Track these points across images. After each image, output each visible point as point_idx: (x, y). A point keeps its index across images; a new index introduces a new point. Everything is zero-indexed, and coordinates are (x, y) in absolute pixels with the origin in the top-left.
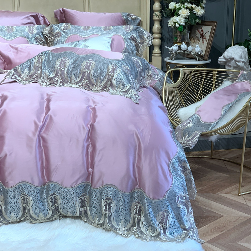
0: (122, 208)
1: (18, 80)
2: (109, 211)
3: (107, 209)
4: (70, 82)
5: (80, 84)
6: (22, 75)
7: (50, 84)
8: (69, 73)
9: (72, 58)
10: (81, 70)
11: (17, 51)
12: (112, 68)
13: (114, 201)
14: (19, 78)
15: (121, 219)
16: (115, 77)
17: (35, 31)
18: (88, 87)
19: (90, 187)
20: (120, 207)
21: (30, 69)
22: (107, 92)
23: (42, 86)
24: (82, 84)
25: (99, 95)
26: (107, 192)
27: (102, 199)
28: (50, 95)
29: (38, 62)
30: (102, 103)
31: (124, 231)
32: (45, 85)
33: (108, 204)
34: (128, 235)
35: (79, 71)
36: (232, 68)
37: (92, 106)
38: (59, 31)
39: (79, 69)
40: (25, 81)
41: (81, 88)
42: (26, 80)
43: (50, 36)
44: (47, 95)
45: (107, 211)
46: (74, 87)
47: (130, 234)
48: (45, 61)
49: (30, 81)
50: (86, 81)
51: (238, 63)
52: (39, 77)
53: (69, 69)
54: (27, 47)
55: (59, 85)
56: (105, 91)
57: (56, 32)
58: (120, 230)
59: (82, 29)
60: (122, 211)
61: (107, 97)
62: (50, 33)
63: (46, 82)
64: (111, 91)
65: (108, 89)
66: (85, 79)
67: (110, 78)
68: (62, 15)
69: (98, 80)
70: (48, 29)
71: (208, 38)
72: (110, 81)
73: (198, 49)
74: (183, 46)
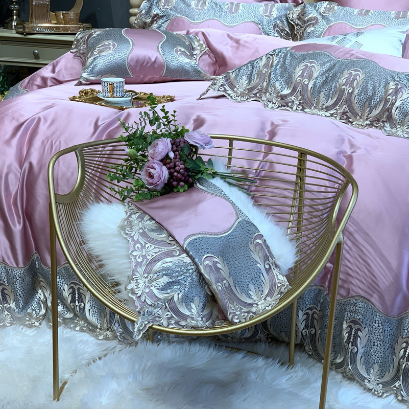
0: (378, 342)
1: (229, 95)
2: (355, 344)
3: (352, 340)
4: (315, 105)
5: (332, 112)
6: (235, 87)
7: (281, 107)
8: (316, 91)
9: (324, 64)
10: (338, 86)
11: (237, 45)
12: (394, 87)
13: (365, 328)
14: (230, 92)
15: (374, 363)
16: (398, 103)
17: (275, 14)
18: (347, 118)
19: (326, 294)
20: (375, 341)
21: (251, 77)
22: (380, 129)
23: (267, 108)
24: (337, 111)
25: (364, 133)
26: (355, 310)
27: (343, 321)
28: (277, 126)
29: (266, 66)
30: (366, 149)
31: (378, 384)
32: (272, 107)
33: (353, 331)
34: (383, 393)
35: (333, 88)
37: (346, 152)
38: (315, 15)
39: (333, 85)
40: (240, 97)
41: (334, 118)
42: (242, 95)
43: (300, 24)
44: (272, 124)
45: (350, 344)
46: (322, 115)
47: (387, 392)
48: (277, 65)
49: (249, 97)
50: (345, 106)
52: (264, 93)
53: (317, 82)
54: (256, 39)
55: (296, 109)
56: (377, 127)
57: (309, 17)
58: (369, 381)
59: (355, 13)
60: (378, 348)
61: (378, 138)
62: (299, 18)
63: (274, 101)
64: (387, 128)
65: (382, 126)
66: (343, 103)
67: (387, 105)
69: (365, 108)
70: (297, 9)
72: (387, 110)
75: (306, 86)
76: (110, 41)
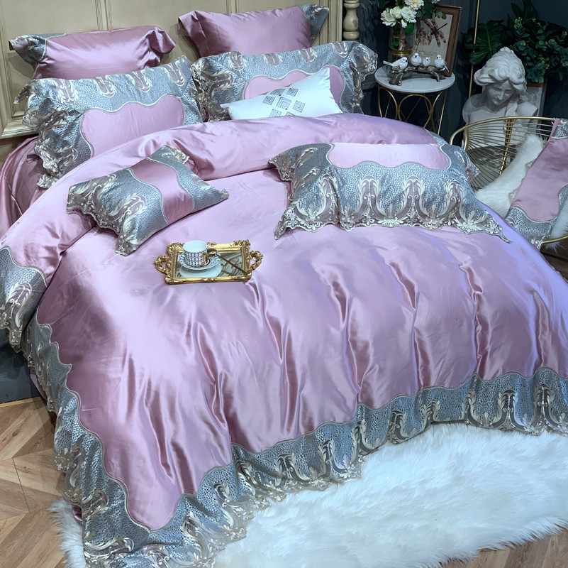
2: (512, 406)
3: (509, 404)
5: (404, 219)
7: (356, 225)
14: (303, 222)
15: (524, 413)
16: (463, 202)
17: (184, 78)
18: (418, 220)
21: (317, 203)
32: (350, 228)
33: (509, 398)
38: (228, 72)
40: (313, 225)
42: (315, 222)
45: (509, 407)
49: (322, 223)
52: (335, 215)
57: (221, 73)
58: (526, 428)
63: (349, 221)
64: (459, 225)
65: (453, 223)
66: (413, 209)
67: (453, 204)
68: (195, 23)
69: (433, 209)
70: (199, 65)
71: (447, 36)
72: (454, 208)
73: (440, 62)
74: (416, 60)
75: (374, 202)
76: (134, 195)
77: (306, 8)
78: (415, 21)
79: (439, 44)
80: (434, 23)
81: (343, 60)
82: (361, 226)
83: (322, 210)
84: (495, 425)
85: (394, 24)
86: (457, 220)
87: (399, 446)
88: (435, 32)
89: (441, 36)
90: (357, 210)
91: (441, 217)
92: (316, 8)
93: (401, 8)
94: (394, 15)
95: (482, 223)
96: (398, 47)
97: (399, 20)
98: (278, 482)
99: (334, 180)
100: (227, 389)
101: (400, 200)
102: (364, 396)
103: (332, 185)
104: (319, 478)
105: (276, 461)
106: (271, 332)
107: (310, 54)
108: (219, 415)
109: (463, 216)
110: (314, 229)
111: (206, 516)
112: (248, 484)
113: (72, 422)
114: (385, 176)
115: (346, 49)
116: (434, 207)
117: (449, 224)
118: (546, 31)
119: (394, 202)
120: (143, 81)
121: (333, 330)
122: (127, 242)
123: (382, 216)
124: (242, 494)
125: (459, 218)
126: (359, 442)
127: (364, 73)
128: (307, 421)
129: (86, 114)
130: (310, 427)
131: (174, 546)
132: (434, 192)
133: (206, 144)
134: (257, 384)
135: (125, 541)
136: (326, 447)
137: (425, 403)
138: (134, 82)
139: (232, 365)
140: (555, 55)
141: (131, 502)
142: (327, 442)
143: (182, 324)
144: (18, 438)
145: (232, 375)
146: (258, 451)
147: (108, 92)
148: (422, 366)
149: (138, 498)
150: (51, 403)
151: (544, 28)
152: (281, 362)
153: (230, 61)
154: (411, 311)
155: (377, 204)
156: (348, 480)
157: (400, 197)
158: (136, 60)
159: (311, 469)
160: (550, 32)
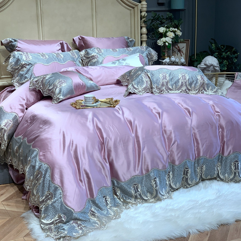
1: (136, 92)
3: (237, 168)
5: (181, 90)
7: (159, 93)
12: (200, 77)
13: (240, 162)
17: (77, 56)
18: (186, 92)
21: (142, 83)
36: (210, 72)
38: (95, 54)
40: (141, 92)
43: (85, 58)
49: (144, 92)
51: (216, 68)
57: (92, 55)
63: (156, 91)
64: (205, 92)
65: (202, 92)
66: (184, 86)
67: (202, 84)
68: (80, 41)
69: (193, 87)
70: (83, 53)
71: (184, 52)
72: (202, 86)
73: (183, 60)
74: (173, 59)
75: (167, 83)
76: (61, 79)
77: (126, 37)
78: (172, 43)
79: (181, 55)
80: (178, 47)
81: (144, 52)
82: (161, 94)
83: (144, 86)
84: (231, 180)
85: (163, 45)
86: (204, 91)
87: (188, 189)
88: (179, 51)
89: (182, 52)
90: (160, 87)
91: (196, 90)
92: (130, 38)
93: (165, 38)
94: (162, 41)
95: (215, 92)
96: (165, 55)
97: (165, 43)
98: (133, 199)
99: (149, 74)
100: (109, 146)
101: (178, 82)
102: (171, 158)
103: (148, 76)
104: (152, 199)
105: (132, 188)
106: (127, 124)
107: (130, 49)
108: (105, 159)
109: (206, 89)
110: (141, 94)
111: (100, 211)
112: (118, 200)
113: (36, 161)
114: (171, 73)
115: (145, 48)
116: (193, 85)
117: (201, 93)
118: (225, 50)
119: (175, 83)
120: (60, 55)
121: (156, 124)
122: (57, 98)
123: (171, 90)
124: (116, 204)
125: (205, 90)
126: (169, 183)
127: (152, 61)
128: (146, 166)
129: (35, 65)
130: (147, 170)
131: (85, 222)
132: (193, 79)
133: (89, 72)
134: (122, 145)
135: (62, 216)
136: (155, 181)
137: (198, 166)
138: (55, 55)
139: (111, 135)
140: (230, 59)
141: (65, 196)
142: (156, 178)
143: (87, 119)
144: (3, 196)
145: (111, 139)
146: (123, 180)
147: (45, 57)
148: (196, 146)
149: (68, 194)
150: (22, 168)
151: (224, 48)
152: (133, 135)
153: (96, 50)
154: (190, 119)
155: (168, 84)
156: (166, 199)
157: (178, 81)
158: (56, 51)
159: (148, 193)
160: (227, 51)
